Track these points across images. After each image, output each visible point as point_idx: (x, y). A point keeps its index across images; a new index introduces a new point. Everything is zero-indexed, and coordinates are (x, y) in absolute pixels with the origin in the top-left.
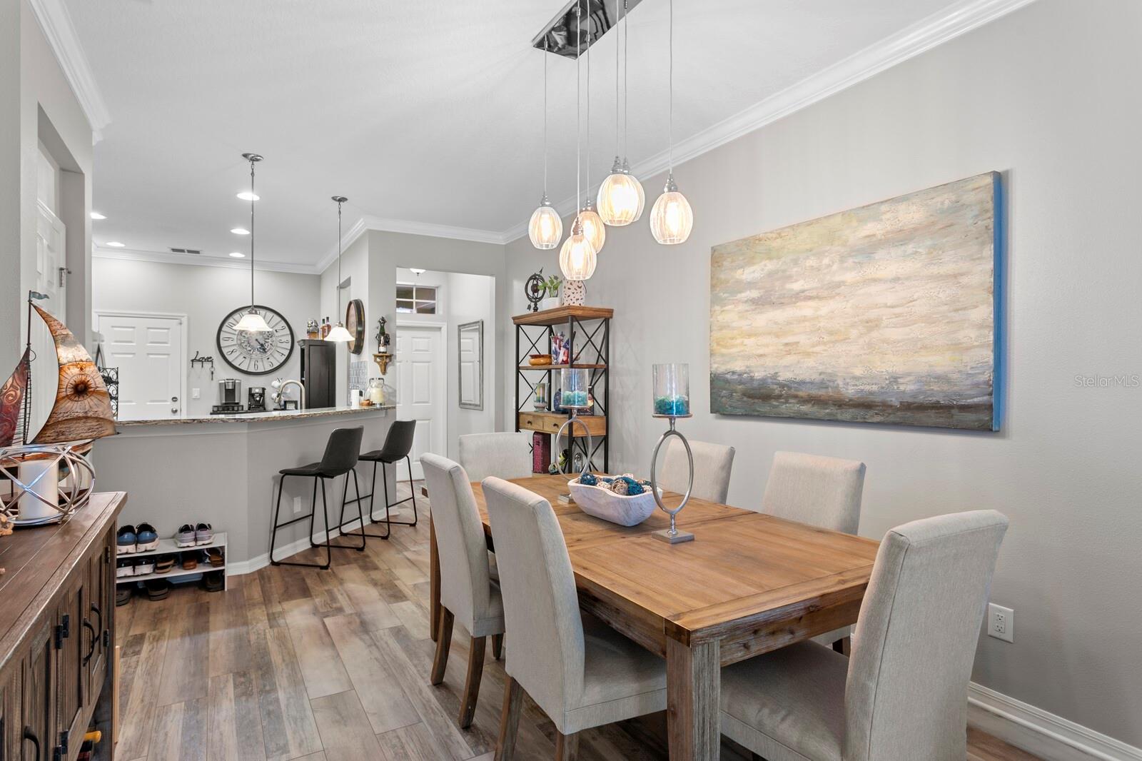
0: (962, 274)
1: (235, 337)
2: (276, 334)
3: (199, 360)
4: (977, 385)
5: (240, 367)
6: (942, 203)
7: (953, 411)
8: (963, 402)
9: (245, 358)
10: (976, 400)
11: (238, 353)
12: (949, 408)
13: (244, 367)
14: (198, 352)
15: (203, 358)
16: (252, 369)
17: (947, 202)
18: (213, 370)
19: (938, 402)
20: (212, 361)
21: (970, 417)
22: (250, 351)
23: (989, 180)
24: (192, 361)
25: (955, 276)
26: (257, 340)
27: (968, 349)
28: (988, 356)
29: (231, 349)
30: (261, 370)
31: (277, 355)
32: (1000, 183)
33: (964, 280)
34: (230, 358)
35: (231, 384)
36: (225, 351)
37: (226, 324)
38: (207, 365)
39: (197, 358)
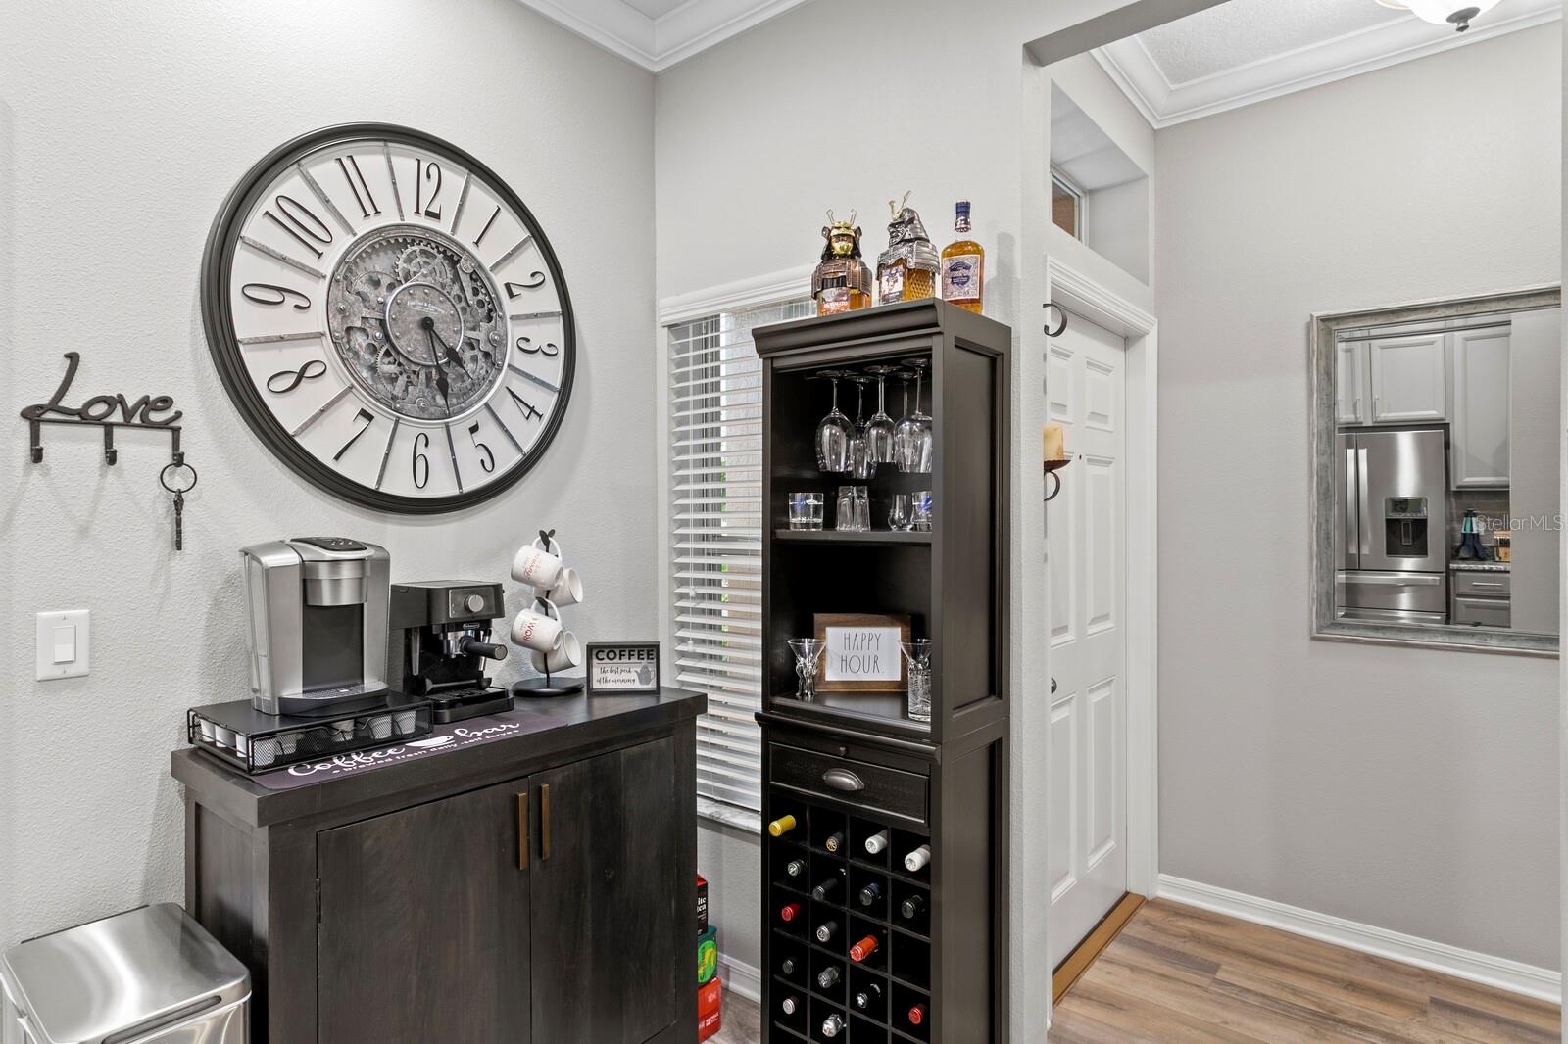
1: (318, 292)
2: (510, 307)
3: (83, 417)
5: (343, 469)
9: (364, 414)
11: (333, 384)
13: (360, 470)
14: (73, 358)
15: (114, 402)
16: (399, 485)
18: (179, 480)
20: (173, 428)
22: (393, 379)
24: (34, 417)
26: (427, 325)
29: (293, 358)
30: (442, 486)
31: (509, 412)
34: (289, 413)
35: (347, 573)
36: (259, 365)
37: (267, 202)
38: (143, 450)
39: (73, 400)
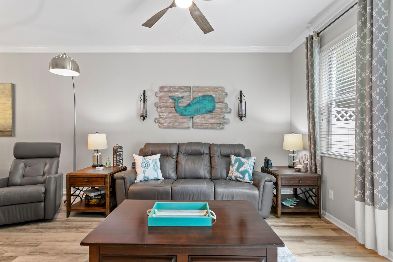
0: (6, 103)
4: (9, 127)
6: (2, 87)
7: (5, 132)
8: (6, 130)
10: (9, 130)
12: (4, 131)
17: (3, 88)
19: (1, 130)
21: (8, 133)
23: (11, 85)
25: (5, 103)
27: (7, 119)
28: (10, 120)
32: (13, 86)
33: (6, 104)
